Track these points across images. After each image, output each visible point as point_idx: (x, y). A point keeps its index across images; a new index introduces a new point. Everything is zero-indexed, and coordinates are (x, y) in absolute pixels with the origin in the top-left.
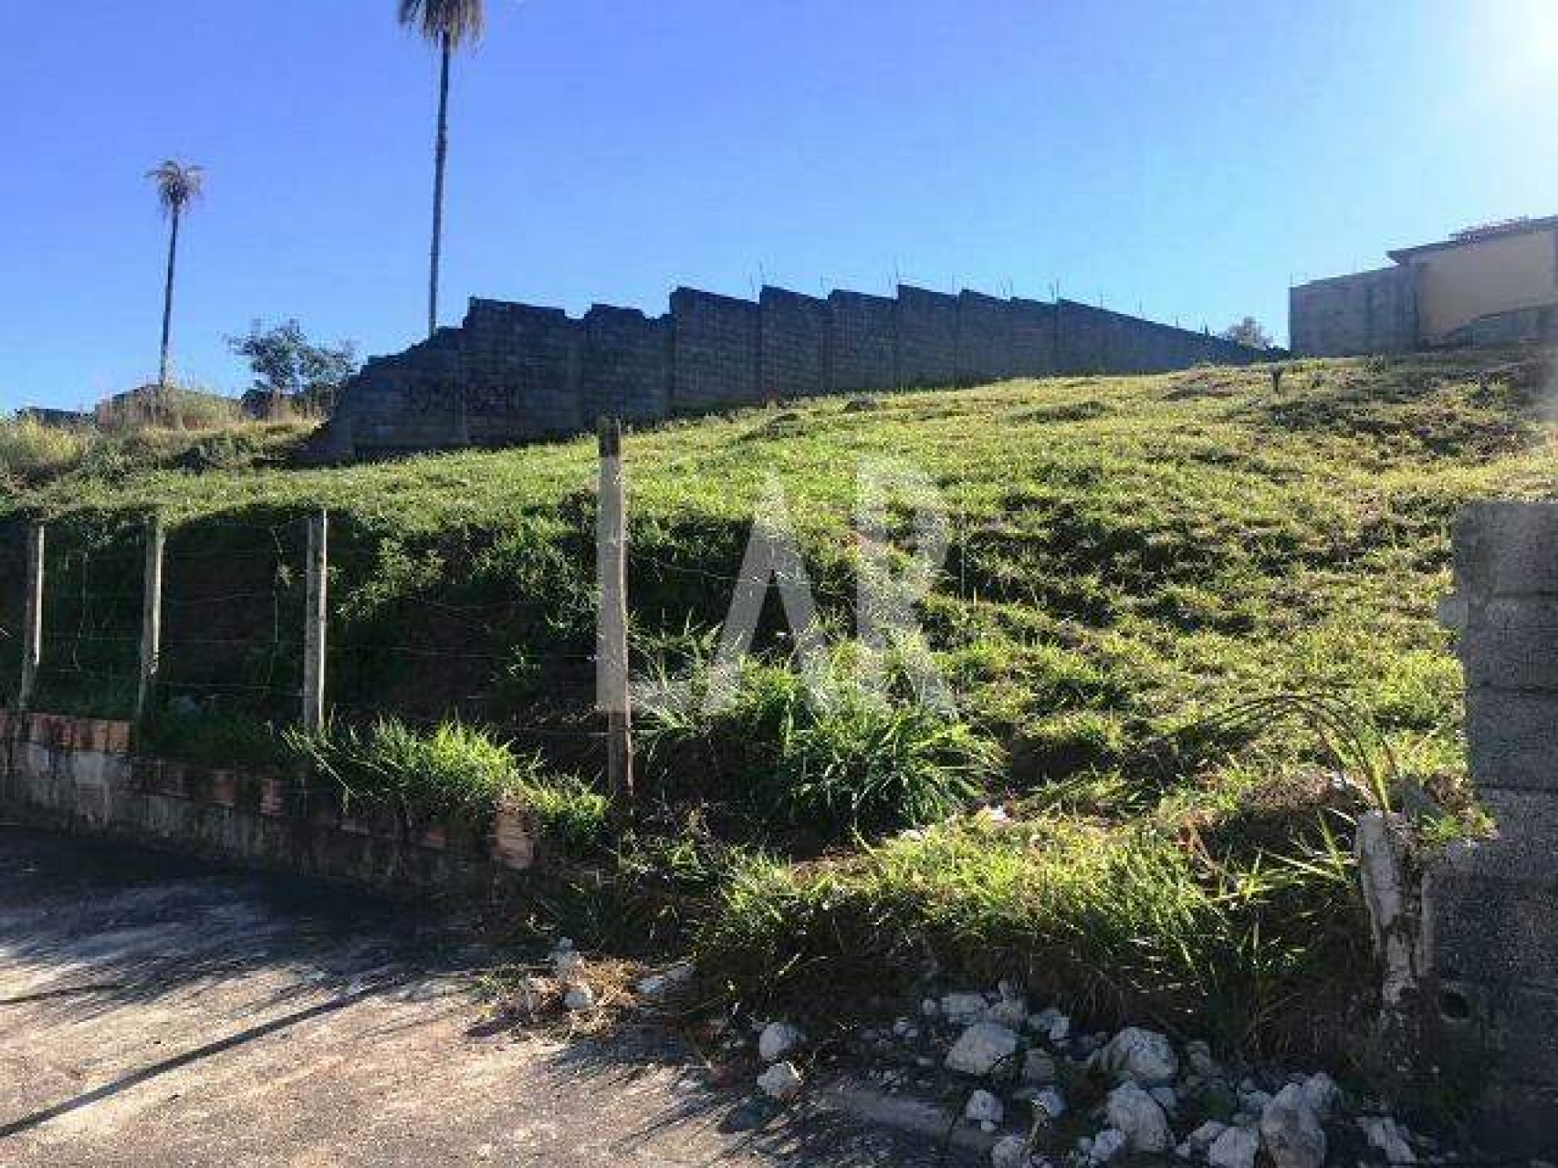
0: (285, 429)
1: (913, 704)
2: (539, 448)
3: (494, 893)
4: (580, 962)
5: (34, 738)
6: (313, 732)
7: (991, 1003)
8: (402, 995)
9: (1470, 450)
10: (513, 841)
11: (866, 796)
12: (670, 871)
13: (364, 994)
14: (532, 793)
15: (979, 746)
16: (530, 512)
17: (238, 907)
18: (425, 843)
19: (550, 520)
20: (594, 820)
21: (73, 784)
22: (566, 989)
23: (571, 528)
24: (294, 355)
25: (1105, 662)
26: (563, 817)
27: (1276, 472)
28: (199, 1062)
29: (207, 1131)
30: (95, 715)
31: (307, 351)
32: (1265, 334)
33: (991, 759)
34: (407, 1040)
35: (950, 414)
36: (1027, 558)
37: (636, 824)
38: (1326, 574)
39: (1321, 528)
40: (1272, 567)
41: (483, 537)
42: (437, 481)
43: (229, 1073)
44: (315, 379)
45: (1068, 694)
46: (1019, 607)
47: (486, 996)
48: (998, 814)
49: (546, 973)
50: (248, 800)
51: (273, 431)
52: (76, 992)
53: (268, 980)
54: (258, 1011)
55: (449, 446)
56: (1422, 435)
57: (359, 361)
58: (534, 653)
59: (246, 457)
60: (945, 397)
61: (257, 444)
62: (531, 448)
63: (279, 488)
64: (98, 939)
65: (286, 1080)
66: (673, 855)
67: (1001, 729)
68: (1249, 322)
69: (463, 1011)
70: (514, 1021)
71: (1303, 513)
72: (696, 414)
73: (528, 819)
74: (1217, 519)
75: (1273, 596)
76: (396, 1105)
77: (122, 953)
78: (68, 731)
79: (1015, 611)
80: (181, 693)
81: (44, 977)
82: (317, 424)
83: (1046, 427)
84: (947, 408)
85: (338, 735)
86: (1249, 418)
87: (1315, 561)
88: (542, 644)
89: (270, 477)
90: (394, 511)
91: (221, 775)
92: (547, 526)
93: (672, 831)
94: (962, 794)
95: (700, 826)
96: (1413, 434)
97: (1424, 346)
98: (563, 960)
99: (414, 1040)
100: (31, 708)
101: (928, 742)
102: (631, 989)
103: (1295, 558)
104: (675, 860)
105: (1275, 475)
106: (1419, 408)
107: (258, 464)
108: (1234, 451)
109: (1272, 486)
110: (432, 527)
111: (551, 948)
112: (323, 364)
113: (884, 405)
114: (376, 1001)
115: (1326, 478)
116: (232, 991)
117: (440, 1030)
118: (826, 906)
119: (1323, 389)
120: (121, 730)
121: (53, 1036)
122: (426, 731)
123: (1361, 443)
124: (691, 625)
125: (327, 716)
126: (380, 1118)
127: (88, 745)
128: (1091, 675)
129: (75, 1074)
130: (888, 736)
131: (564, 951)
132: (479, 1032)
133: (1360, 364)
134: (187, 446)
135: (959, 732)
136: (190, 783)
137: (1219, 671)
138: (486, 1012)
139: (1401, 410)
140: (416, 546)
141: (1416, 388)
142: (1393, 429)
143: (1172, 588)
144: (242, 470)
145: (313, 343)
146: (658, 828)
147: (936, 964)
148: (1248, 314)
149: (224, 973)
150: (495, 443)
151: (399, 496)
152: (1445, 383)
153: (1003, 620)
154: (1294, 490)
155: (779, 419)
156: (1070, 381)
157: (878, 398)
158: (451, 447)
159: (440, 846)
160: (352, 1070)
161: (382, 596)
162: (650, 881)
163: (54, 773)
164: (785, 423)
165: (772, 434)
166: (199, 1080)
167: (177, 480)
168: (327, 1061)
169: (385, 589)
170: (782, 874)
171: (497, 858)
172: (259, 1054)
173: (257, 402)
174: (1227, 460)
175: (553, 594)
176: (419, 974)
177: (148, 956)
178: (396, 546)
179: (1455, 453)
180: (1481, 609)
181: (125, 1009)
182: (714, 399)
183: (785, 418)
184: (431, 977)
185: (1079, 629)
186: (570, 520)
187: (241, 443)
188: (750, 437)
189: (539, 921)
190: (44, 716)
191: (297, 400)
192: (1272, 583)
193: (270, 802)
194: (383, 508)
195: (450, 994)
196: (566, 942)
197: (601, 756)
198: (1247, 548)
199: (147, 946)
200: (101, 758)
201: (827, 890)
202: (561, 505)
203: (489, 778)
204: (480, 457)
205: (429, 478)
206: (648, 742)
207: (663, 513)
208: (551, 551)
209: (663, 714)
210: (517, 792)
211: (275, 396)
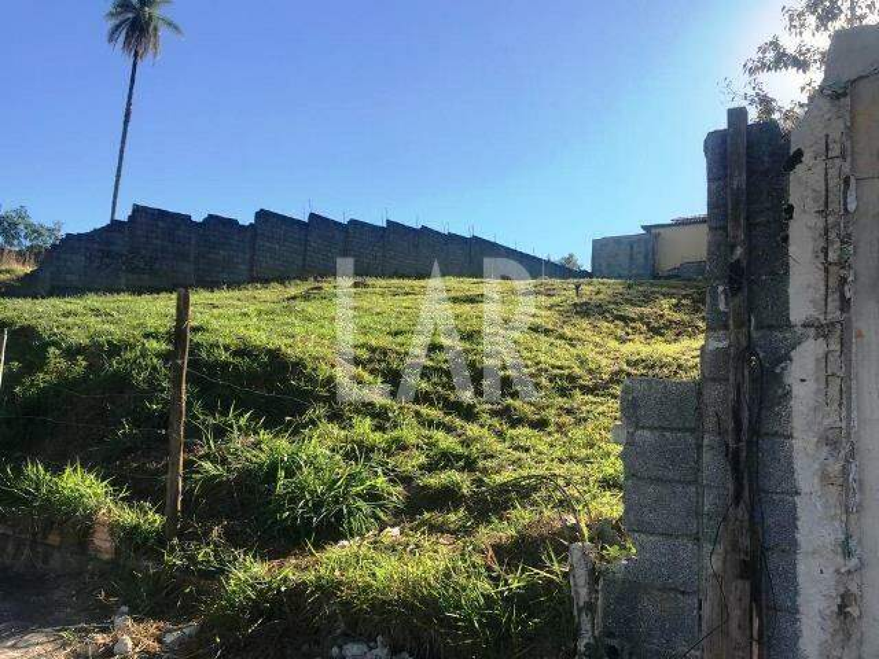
0: (8, 271)
1: (357, 465)
3: (87, 576)
4: (129, 622)
7: (371, 649)
8: (9, 643)
9: (670, 334)
10: (103, 542)
11: (322, 519)
12: (196, 563)
14: (118, 512)
15: (391, 489)
16: (147, 336)
18: (47, 542)
19: (158, 341)
20: (155, 530)
22: (116, 640)
23: (170, 347)
24: (22, 227)
25: (466, 443)
26: (136, 527)
27: (571, 339)
31: (31, 225)
32: (579, 263)
33: (398, 499)
35: (407, 294)
36: (435, 379)
37: (181, 535)
38: (590, 398)
39: (590, 372)
40: (563, 392)
41: (115, 349)
42: (96, 312)
44: (34, 243)
45: (445, 460)
46: (427, 408)
47: (64, 645)
48: (396, 531)
49: (103, 630)
55: (113, 289)
56: (648, 324)
57: (62, 234)
58: (135, 424)
60: (407, 283)
62: (161, 295)
66: (199, 553)
67: (406, 480)
68: (571, 256)
71: (583, 362)
72: (265, 281)
73: (114, 528)
74: (537, 364)
75: (561, 408)
79: (424, 410)
82: (28, 269)
83: (457, 306)
84: (407, 289)
86: (561, 309)
87: (586, 390)
88: (142, 419)
90: (62, 329)
92: (155, 345)
93: (203, 538)
94: (377, 518)
95: (219, 536)
96: (643, 324)
97: (656, 276)
98: (118, 621)
101: (362, 487)
102: (159, 640)
103: (575, 388)
104: (200, 557)
105: (571, 342)
106: (647, 310)
108: (550, 327)
109: (567, 346)
110: (84, 341)
111: (114, 613)
112: (40, 234)
113: (374, 286)
115: (596, 345)
118: (283, 589)
119: (601, 296)
122: (57, 470)
123: (616, 326)
124: (234, 411)
128: (460, 450)
130: (339, 483)
131: (123, 614)
133: (620, 284)
135: (381, 481)
137: (527, 450)
139: (638, 310)
140: (71, 353)
141: (647, 299)
142: (633, 320)
143: (510, 401)
145: (35, 221)
146: (194, 536)
147: (343, 625)
148: (571, 252)
150: (138, 290)
151: (70, 320)
152: (661, 297)
153: (417, 414)
154: (579, 350)
155: (312, 289)
156: (475, 280)
157: (370, 281)
159: (57, 544)
161: (45, 382)
162: (185, 570)
164: (315, 291)
165: (306, 297)
169: (48, 378)
170: (259, 569)
171: (92, 553)
174: (547, 332)
175: (153, 387)
178: (57, 352)
179: (662, 335)
180: (633, 434)
182: (277, 274)
183: (316, 288)
184: (32, 631)
185: (458, 422)
186: (171, 342)
188: (294, 298)
189: (108, 595)
191: (20, 254)
192: (560, 401)
194: (57, 327)
195: (42, 644)
196: (125, 609)
197: (163, 492)
198: (551, 381)
201: (285, 579)
202: (167, 333)
203: (92, 502)
204: (130, 298)
205: (93, 310)
206: (196, 482)
207: (228, 341)
208: (155, 361)
209: (208, 465)
210: (110, 511)
211: (7, 251)
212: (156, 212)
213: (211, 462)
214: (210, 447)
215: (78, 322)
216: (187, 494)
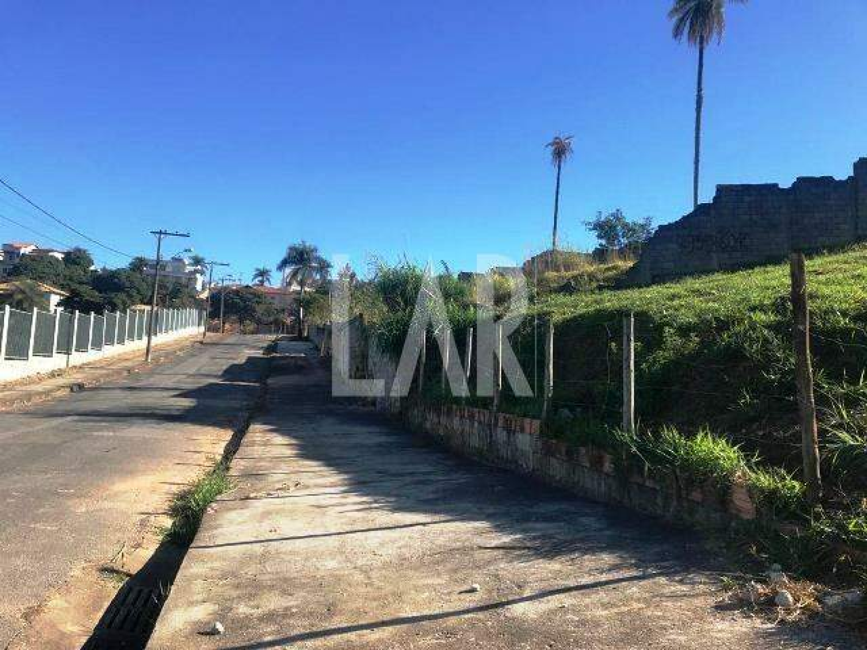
0: (615, 268)
2: (762, 268)
4: (785, 579)
5: (499, 425)
6: (629, 431)
8: (677, 578)
10: (742, 503)
12: (847, 533)
13: (655, 575)
14: (753, 475)
16: (753, 309)
17: (592, 519)
18: (690, 498)
19: (765, 313)
20: (795, 496)
21: (517, 449)
22: (776, 593)
23: (779, 318)
24: (619, 228)
26: (775, 491)
28: (574, 593)
29: (577, 626)
30: (525, 416)
31: (627, 225)
34: (679, 604)
37: (824, 502)
41: (723, 325)
42: (698, 293)
43: (587, 601)
44: (630, 240)
47: (726, 588)
49: (763, 582)
50: (597, 463)
51: (608, 269)
52: (520, 548)
53: (607, 559)
54: (601, 573)
57: (655, 226)
58: (755, 393)
59: (594, 285)
61: (600, 277)
62: (757, 270)
63: (611, 300)
64: (531, 525)
65: (616, 610)
66: (850, 523)
69: (711, 594)
70: (743, 605)
73: (752, 490)
76: (672, 637)
77: (539, 534)
78: (513, 423)
80: (563, 407)
81: (506, 539)
82: (631, 264)
85: (641, 434)
88: (761, 389)
89: (607, 294)
90: (671, 311)
91: (583, 450)
92: (763, 317)
93: (849, 509)
98: (774, 576)
99: (683, 603)
100: (498, 411)
102: (820, 600)
104: (851, 527)
107: (600, 288)
110: (693, 320)
111: (768, 568)
112: (635, 231)
114: (662, 580)
116: (589, 561)
117: (698, 602)
120: (537, 423)
121: (509, 567)
122: (690, 435)
124: (864, 380)
125: (636, 423)
126: (664, 641)
127: (522, 430)
129: (519, 587)
131: (775, 570)
132: (720, 608)
134: (565, 281)
136: (569, 453)
138: (726, 597)
140: (684, 331)
144: (592, 292)
145: (629, 220)
146: (840, 506)
149: (585, 552)
150: (733, 268)
151: (676, 303)
158: (708, 272)
159: (700, 500)
160: (650, 613)
161: (665, 358)
162: (834, 538)
163: (508, 443)
166: (574, 601)
167: (561, 298)
168: (636, 605)
169: (666, 354)
171: (734, 512)
172: (602, 595)
173: (600, 255)
175: (768, 361)
176: (687, 570)
177: (551, 537)
178: (672, 331)
181: (541, 560)
184: (694, 572)
186: (778, 312)
187: (592, 277)
189: (758, 552)
190: (504, 414)
191: (621, 252)
193: (608, 467)
194: (666, 310)
195: (705, 584)
196: (777, 566)
197: (798, 459)
199: (551, 532)
200: (528, 437)
202: (773, 304)
203: (727, 465)
204: (724, 277)
205: (693, 292)
206: (832, 451)
207: (844, 306)
208: (766, 332)
209: (844, 435)
210: (744, 474)
211: (609, 250)
212: (740, 188)
213: (847, 432)
214: (842, 417)
215: (683, 303)
216: (826, 463)
